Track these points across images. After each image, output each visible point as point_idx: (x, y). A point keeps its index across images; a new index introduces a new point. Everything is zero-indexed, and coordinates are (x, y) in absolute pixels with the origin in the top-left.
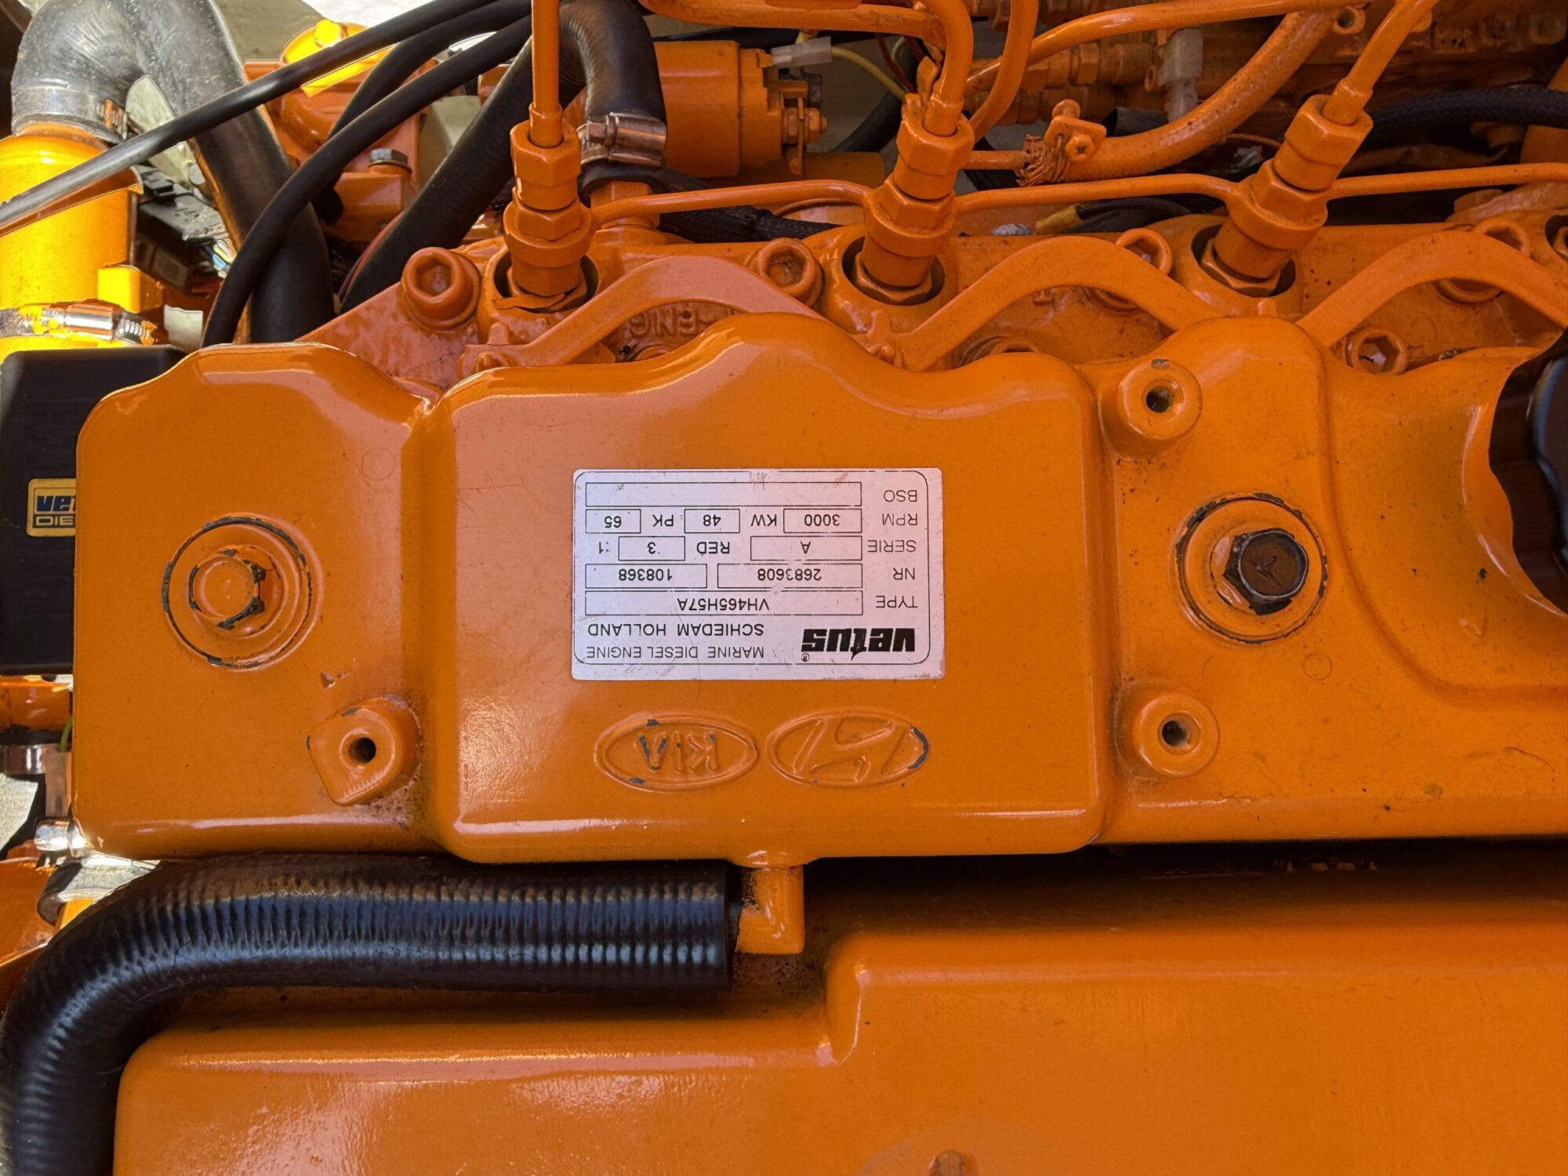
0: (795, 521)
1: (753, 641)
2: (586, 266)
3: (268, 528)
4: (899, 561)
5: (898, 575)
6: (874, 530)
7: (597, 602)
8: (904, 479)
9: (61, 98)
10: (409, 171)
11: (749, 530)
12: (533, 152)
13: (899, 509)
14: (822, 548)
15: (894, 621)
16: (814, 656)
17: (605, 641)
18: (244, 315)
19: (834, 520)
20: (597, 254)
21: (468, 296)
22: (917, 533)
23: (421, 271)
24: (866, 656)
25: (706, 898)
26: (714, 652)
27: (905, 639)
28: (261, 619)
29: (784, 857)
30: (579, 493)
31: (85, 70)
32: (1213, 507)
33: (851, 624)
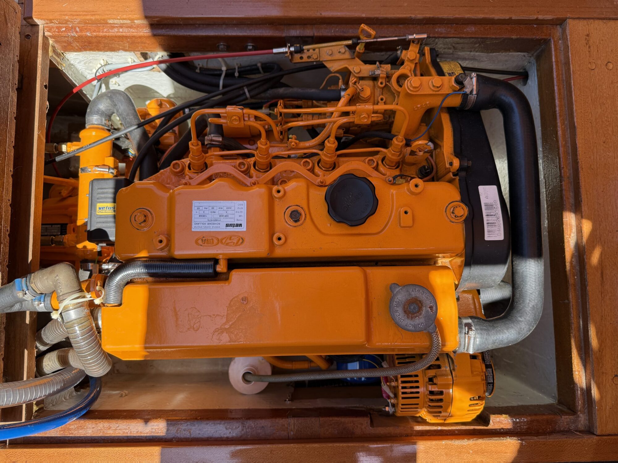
0: (225, 208)
1: (219, 225)
2: (206, 163)
3: (146, 209)
4: (240, 214)
5: (240, 216)
6: (236, 210)
7: (196, 220)
8: (241, 202)
9: (97, 119)
10: (176, 134)
11: (218, 210)
12: (193, 147)
13: (240, 207)
14: (230, 212)
15: (239, 223)
16: (227, 228)
17: (197, 226)
18: (138, 169)
19: (231, 208)
20: (208, 161)
21: (183, 170)
22: (243, 210)
23: (174, 165)
24: (235, 228)
25: (212, 263)
26: (213, 227)
27: (241, 225)
28: (145, 223)
29: (224, 257)
30: (193, 204)
31: (102, 114)
32: (290, 207)
33: (233, 223)
